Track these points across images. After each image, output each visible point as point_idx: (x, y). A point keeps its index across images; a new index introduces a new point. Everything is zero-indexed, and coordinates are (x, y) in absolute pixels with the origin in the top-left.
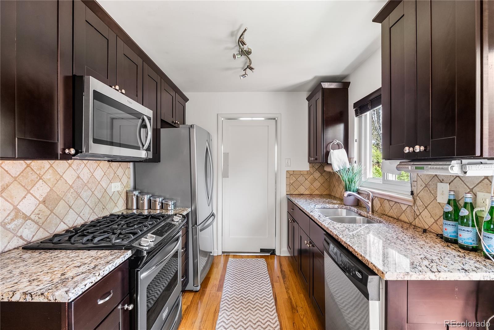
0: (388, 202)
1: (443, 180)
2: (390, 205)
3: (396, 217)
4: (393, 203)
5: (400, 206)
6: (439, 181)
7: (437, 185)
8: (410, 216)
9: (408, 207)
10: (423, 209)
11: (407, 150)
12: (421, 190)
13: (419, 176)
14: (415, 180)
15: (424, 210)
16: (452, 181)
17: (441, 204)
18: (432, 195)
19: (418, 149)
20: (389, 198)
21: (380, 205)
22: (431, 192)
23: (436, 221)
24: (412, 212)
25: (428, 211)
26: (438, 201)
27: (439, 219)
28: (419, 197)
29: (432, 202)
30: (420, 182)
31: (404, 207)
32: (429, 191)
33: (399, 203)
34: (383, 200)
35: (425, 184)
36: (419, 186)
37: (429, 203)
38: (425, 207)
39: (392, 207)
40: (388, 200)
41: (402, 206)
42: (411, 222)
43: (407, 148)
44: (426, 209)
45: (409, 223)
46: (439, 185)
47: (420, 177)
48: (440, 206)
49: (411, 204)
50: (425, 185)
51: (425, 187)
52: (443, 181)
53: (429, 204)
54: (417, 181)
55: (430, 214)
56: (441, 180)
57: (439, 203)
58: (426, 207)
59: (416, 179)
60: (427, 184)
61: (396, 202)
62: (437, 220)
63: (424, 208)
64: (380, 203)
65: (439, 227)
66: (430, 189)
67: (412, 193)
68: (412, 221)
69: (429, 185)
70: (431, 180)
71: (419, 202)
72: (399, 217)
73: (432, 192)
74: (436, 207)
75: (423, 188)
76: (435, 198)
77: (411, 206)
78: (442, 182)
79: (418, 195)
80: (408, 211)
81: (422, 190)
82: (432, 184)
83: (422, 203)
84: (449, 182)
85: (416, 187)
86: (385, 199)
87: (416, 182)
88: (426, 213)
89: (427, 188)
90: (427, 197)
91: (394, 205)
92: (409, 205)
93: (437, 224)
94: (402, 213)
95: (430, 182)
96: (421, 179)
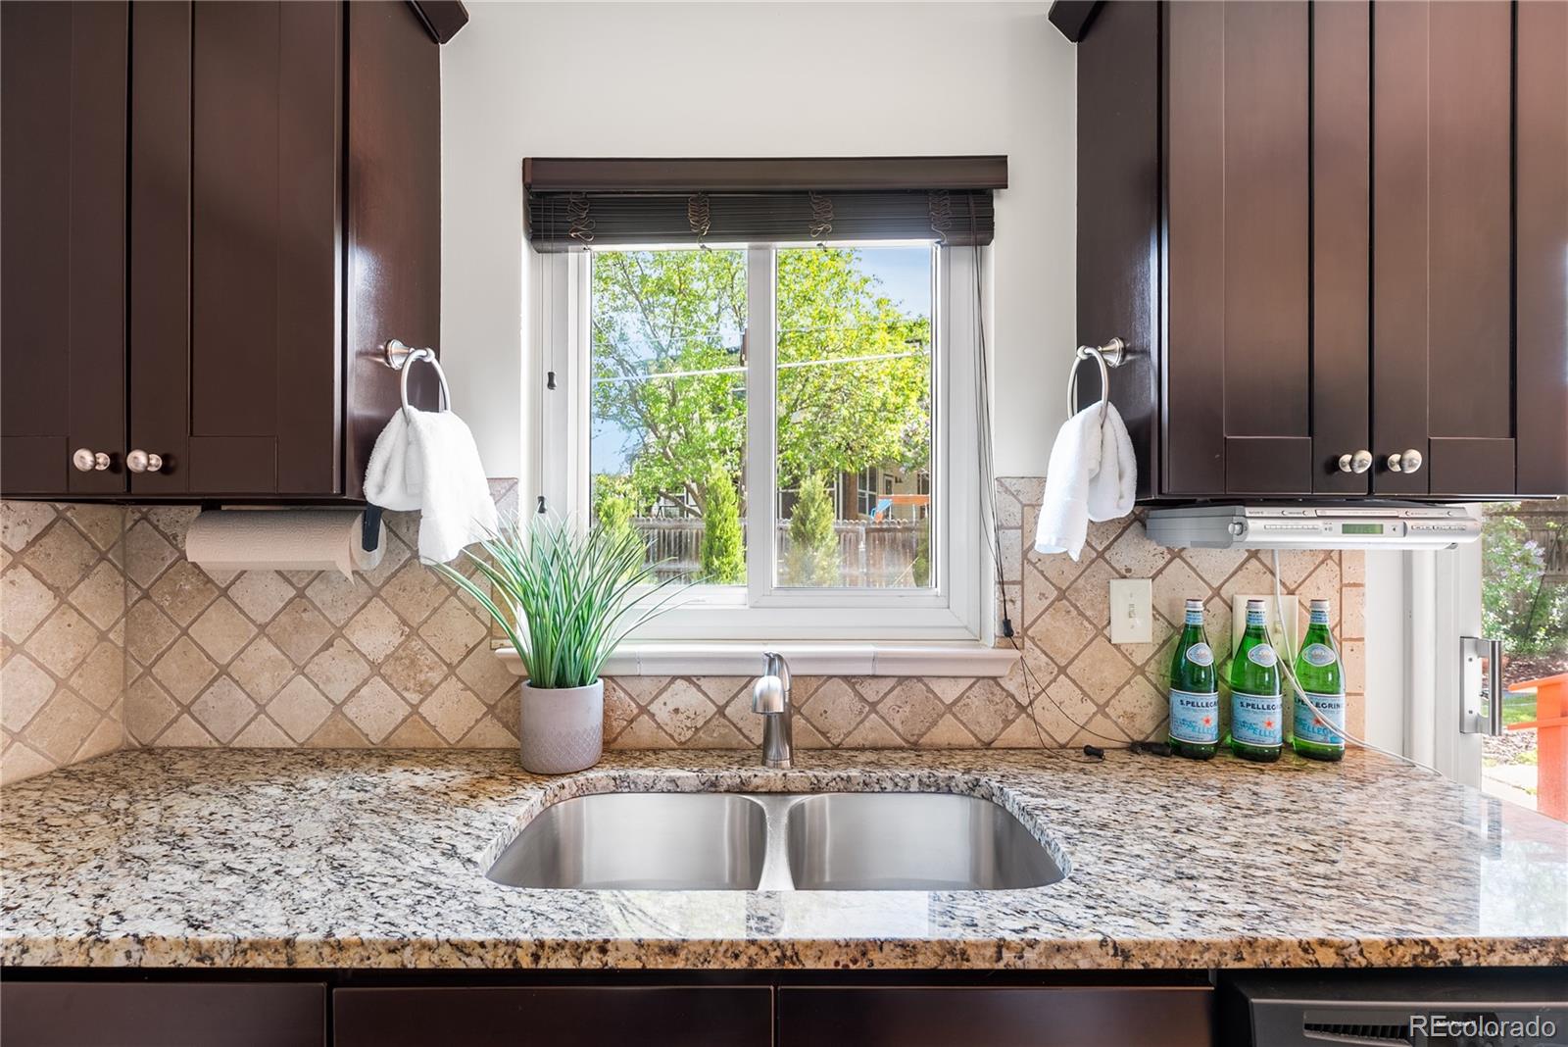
0: (852, 687)
1: (1128, 570)
2: (863, 699)
3: (899, 741)
4: (887, 686)
5: (930, 693)
6: (1114, 573)
7: (1108, 590)
9: (971, 687)
10: (1051, 677)
12: (1039, 612)
13: (1029, 561)
14: (1014, 579)
15: (1055, 680)
16: (1160, 572)
17: (1125, 648)
18: (1086, 623)
20: (866, 669)
22: (1081, 614)
23: (1102, 709)
24: (997, 701)
25: (1072, 681)
26: (1114, 641)
27: (1113, 697)
28: (1032, 639)
29: (1086, 646)
30: (1036, 582)
31: (949, 692)
32: (1074, 613)
33: (919, 678)
34: (815, 683)
35: (1058, 589)
36: (1032, 598)
37: (1076, 652)
38: (1056, 669)
40: (846, 678)
41: (938, 687)
42: (986, 739)
44: (1062, 676)
45: (979, 745)
46: (1116, 585)
47: (1034, 565)
48: (1119, 655)
49: (1003, 671)
50: (1056, 594)
51: (1058, 599)
52: (1128, 575)
53: (1077, 656)
54: (1021, 583)
55: (1081, 688)
56: (1123, 572)
57: (1115, 645)
58: (1062, 670)
59: (1020, 573)
60: (1068, 588)
61: (902, 679)
62: (1107, 704)
63: (1055, 672)
65: (1116, 723)
66: (1079, 605)
67: (1007, 632)
69: (1077, 590)
70: (1083, 572)
71: (1035, 657)
72: (921, 736)
73: (1089, 613)
74: (1103, 661)
75: (1048, 602)
76: (1102, 632)
77: (994, 678)
78: (1125, 577)
79: (1029, 633)
80: (975, 702)
81: (1046, 609)
82: (1089, 587)
83: (1046, 659)
84: (1151, 575)
85: (1020, 605)
86: (831, 677)
87: (1018, 587)
88: (1062, 689)
89: (1064, 601)
90: (1063, 632)
91: (886, 694)
92: (979, 678)
93: (1107, 716)
94: (941, 716)
95: (1081, 582)
96: (1042, 572)
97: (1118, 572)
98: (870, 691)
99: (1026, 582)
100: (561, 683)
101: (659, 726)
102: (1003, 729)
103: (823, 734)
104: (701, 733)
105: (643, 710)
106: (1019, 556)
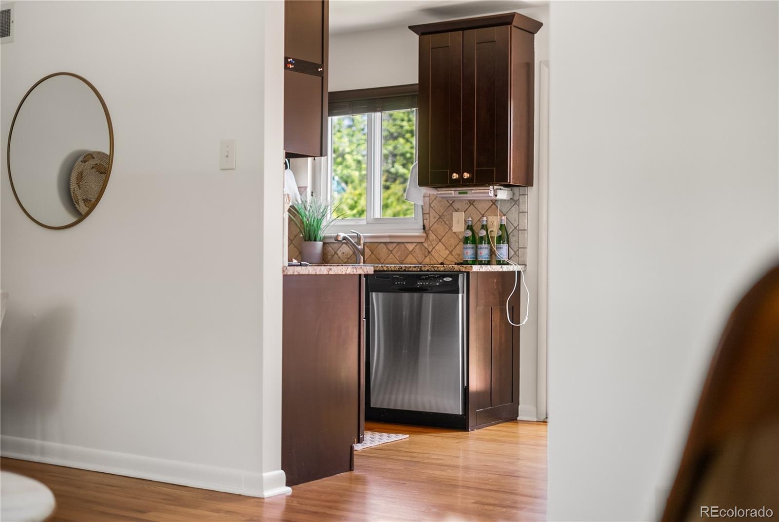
0: (386, 245)
1: (458, 209)
2: (389, 250)
3: (398, 262)
4: (394, 245)
5: (406, 247)
7: (452, 215)
8: (419, 255)
9: (416, 246)
10: (437, 243)
11: (455, 176)
12: (433, 223)
13: (431, 207)
15: (438, 244)
16: (467, 209)
17: (456, 233)
19: (466, 175)
20: (388, 240)
21: (370, 253)
22: (445, 223)
23: (451, 252)
24: (423, 249)
25: (443, 244)
26: (453, 231)
27: (454, 248)
28: (432, 231)
29: (446, 233)
30: (433, 214)
31: (410, 247)
32: (443, 222)
33: (403, 243)
34: (376, 245)
35: (439, 215)
36: (432, 218)
39: (391, 251)
40: (384, 243)
41: (408, 246)
42: (420, 262)
43: (454, 174)
44: (440, 243)
46: (455, 214)
48: (456, 236)
49: (422, 240)
50: (438, 217)
53: (444, 236)
54: (429, 214)
55: (445, 246)
56: (457, 209)
57: (454, 233)
58: (440, 240)
59: (428, 211)
60: (442, 215)
61: (398, 243)
62: (452, 251)
63: (438, 241)
64: (370, 250)
65: (454, 257)
66: (444, 220)
67: (424, 228)
68: (422, 260)
69: (444, 215)
70: (446, 210)
71: (432, 236)
72: (403, 261)
73: (447, 223)
74: (451, 237)
75: (436, 220)
76: (450, 228)
77: (422, 243)
78: (457, 211)
79: (431, 229)
80: (417, 250)
81: (436, 222)
82: (447, 215)
83: (435, 236)
84: (464, 210)
85: (428, 220)
86: (381, 243)
88: (440, 246)
89: (441, 220)
90: (441, 229)
91: (395, 248)
92: (418, 243)
93: (452, 255)
94: (408, 255)
95: (445, 213)
96: (434, 210)
97: (455, 210)
98: (391, 247)
99: (430, 213)
100: (310, 240)
101: (339, 258)
102: (425, 259)
103: (379, 260)
104: (349, 260)
105: (336, 253)
106: (428, 206)
